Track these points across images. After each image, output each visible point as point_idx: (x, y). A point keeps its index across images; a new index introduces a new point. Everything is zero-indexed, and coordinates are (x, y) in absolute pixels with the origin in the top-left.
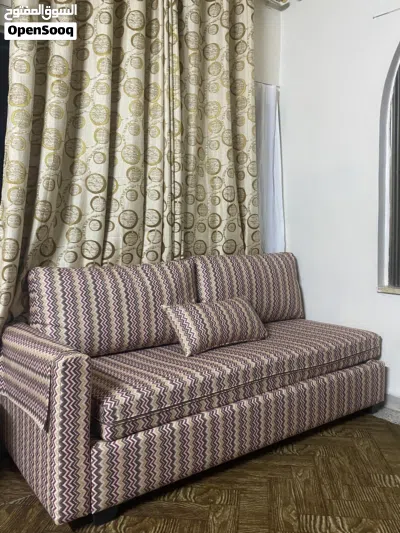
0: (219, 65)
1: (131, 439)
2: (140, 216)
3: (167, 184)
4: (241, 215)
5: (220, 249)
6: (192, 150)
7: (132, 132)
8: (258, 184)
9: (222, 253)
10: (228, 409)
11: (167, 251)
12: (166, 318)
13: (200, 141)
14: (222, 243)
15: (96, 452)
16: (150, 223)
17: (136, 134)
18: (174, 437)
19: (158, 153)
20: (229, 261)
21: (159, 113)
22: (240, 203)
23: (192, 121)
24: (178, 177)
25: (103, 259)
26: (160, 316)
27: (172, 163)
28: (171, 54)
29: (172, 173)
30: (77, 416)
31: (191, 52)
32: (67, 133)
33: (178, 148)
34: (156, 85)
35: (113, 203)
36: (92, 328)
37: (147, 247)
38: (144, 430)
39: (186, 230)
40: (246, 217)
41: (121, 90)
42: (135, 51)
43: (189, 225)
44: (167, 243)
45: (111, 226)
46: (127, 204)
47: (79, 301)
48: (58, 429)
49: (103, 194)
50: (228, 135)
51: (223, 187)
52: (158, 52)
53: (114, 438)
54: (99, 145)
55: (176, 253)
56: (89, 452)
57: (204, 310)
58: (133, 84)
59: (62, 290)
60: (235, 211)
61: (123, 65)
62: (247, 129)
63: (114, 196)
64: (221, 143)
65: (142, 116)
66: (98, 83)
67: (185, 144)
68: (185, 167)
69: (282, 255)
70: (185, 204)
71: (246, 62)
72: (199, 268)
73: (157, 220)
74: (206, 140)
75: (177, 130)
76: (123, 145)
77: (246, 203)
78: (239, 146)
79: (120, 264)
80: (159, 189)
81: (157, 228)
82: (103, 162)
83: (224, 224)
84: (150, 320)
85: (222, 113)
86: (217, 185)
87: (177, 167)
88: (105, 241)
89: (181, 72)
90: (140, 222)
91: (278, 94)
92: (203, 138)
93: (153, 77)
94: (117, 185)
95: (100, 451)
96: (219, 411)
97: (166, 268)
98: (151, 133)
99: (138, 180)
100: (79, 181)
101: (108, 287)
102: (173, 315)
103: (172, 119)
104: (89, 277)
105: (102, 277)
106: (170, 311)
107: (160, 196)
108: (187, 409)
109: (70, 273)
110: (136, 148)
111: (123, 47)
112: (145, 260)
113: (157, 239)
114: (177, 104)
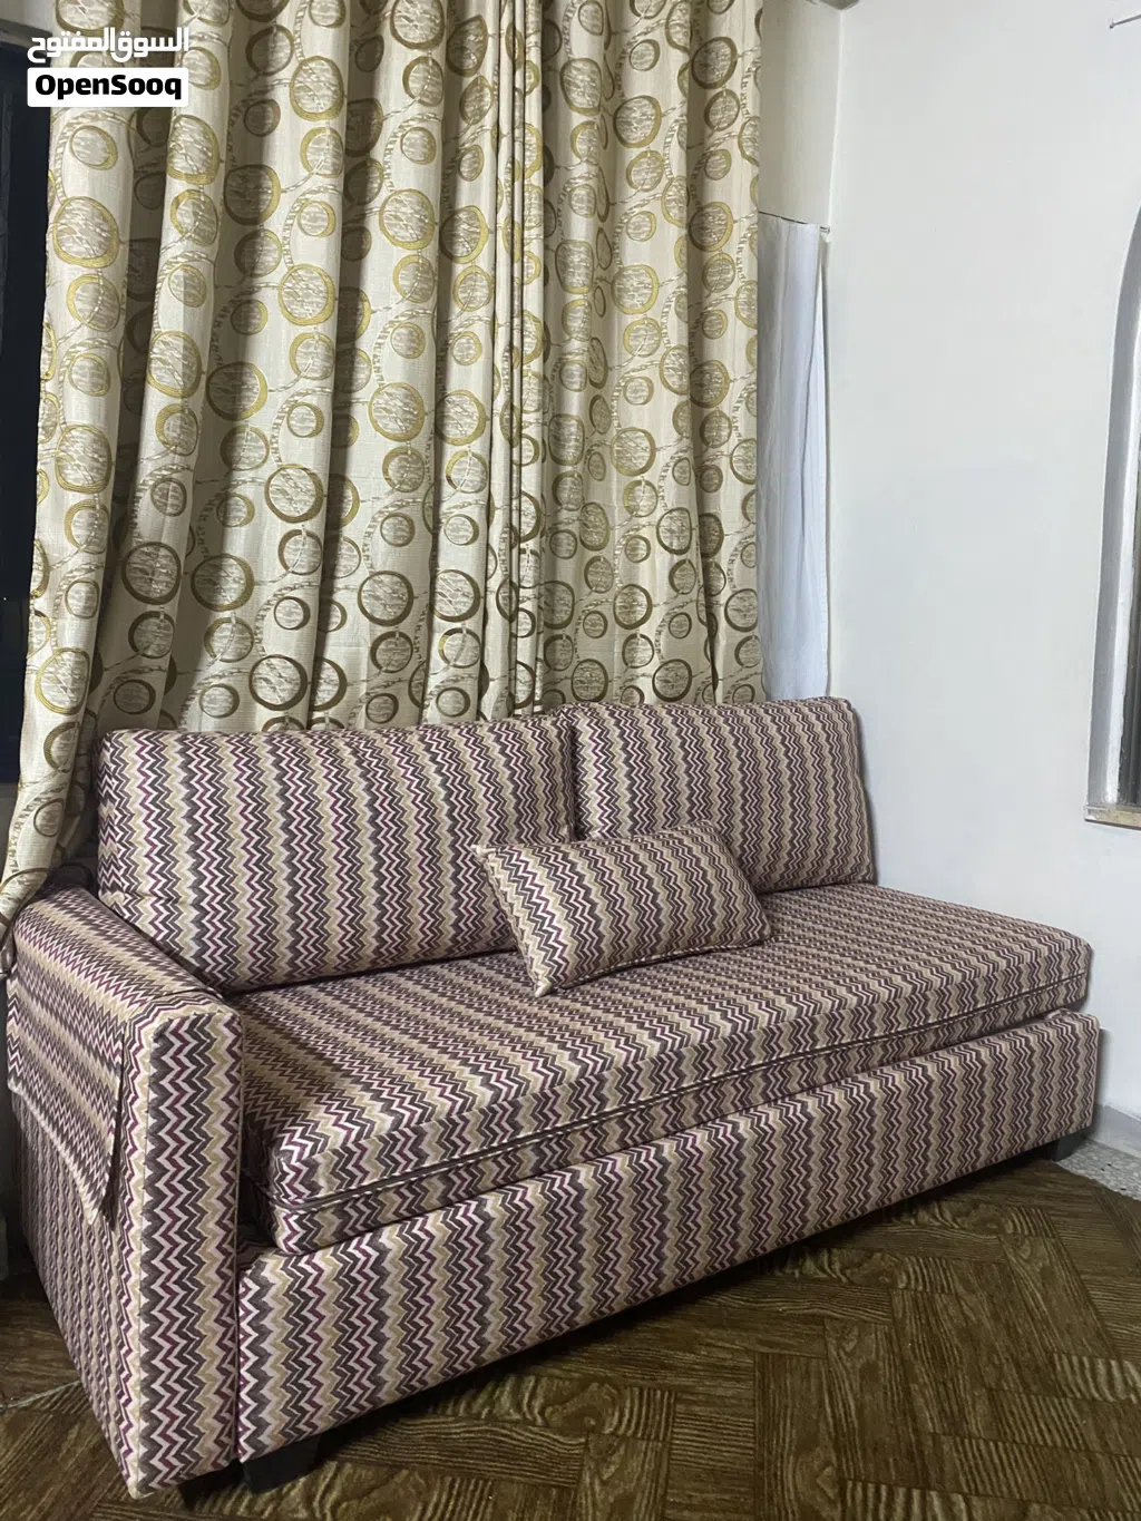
0: (658, 162)
1: (360, 1248)
2: (420, 588)
3: (499, 499)
4: (709, 592)
5: (645, 685)
6: (575, 403)
7: (402, 346)
8: (759, 501)
9: (650, 698)
10: (647, 1155)
11: (494, 690)
12: (486, 879)
13: (597, 378)
14: (651, 669)
15: (255, 1288)
16: (450, 611)
17: (413, 352)
18: (487, 1242)
19: (474, 409)
20: (668, 721)
21: (482, 293)
22: (707, 554)
23: (577, 322)
24: (531, 479)
25: (312, 708)
26: (467, 874)
27: (513, 440)
28: (518, 123)
29: (514, 467)
30: (196, 1187)
31: (577, 119)
32: (214, 348)
33: (532, 396)
34: (473, 213)
35: (344, 548)
36: (271, 907)
37: (438, 676)
38: (401, 1220)
39: (550, 630)
40: (723, 598)
41: (373, 224)
42: (416, 109)
43: (562, 616)
44: (495, 667)
45: (336, 618)
46: (382, 554)
47: (236, 831)
48: (140, 1224)
49: (315, 525)
50: (677, 362)
51: (659, 512)
52: (482, 114)
53: (308, 1247)
54: (304, 384)
55: (521, 697)
56: (234, 1290)
57: (594, 864)
58: (408, 209)
59: (188, 799)
60: (692, 581)
61: (378, 153)
62: (732, 348)
63: (349, 531)
64: (658, 385)
65: (431, 303)
66: (303, 203)
67: (553, 384)
68: (551, 450)
69: (817, 706)
70: (549, 555)
71: (736, 153)
72: (584, 739)
73: (470, 602)
74: (614, 377)
75: (531, 344)
76: (373, 385)
77: (724, 557)
78: (709, 396)
79: (361, 722)
80: (476, 513)
81: (470, 624)
82: (315, 433)
83: (658, 614)
84: (438, 887)
85: (662, 298)
86: (644, 503)
87: (528, 450)
88: (319, 659)
89: (547, 179)
90: (419, 605)
91: (824, 249)
92: (607, 369)
93: (465, 187)
94: (357, 500)
95: (265, 1286)
96: (621, 1162)
97: (489, 740)
98: (456, 352)
99: (415, 487)
100: (247, 486)
101: (322, 792)
102: (503, 876)
103: (517, 311)
104: (267, 762)
105: (304, 762)
106: (494, 863)
107: (479, 533)
108: (529, 1157)
109: (212, 752)
110: (411, 394)
111: (381, 96)
112: (432, 715)
113: (468, 655)
114: (533, 268)
